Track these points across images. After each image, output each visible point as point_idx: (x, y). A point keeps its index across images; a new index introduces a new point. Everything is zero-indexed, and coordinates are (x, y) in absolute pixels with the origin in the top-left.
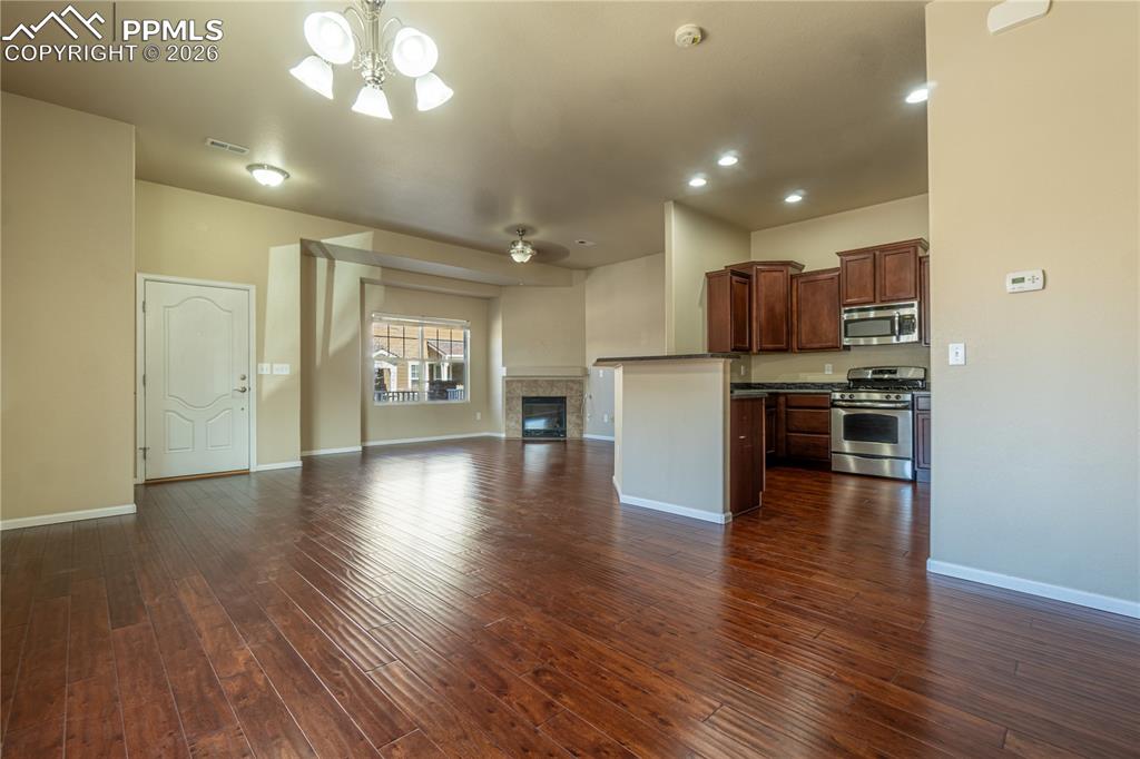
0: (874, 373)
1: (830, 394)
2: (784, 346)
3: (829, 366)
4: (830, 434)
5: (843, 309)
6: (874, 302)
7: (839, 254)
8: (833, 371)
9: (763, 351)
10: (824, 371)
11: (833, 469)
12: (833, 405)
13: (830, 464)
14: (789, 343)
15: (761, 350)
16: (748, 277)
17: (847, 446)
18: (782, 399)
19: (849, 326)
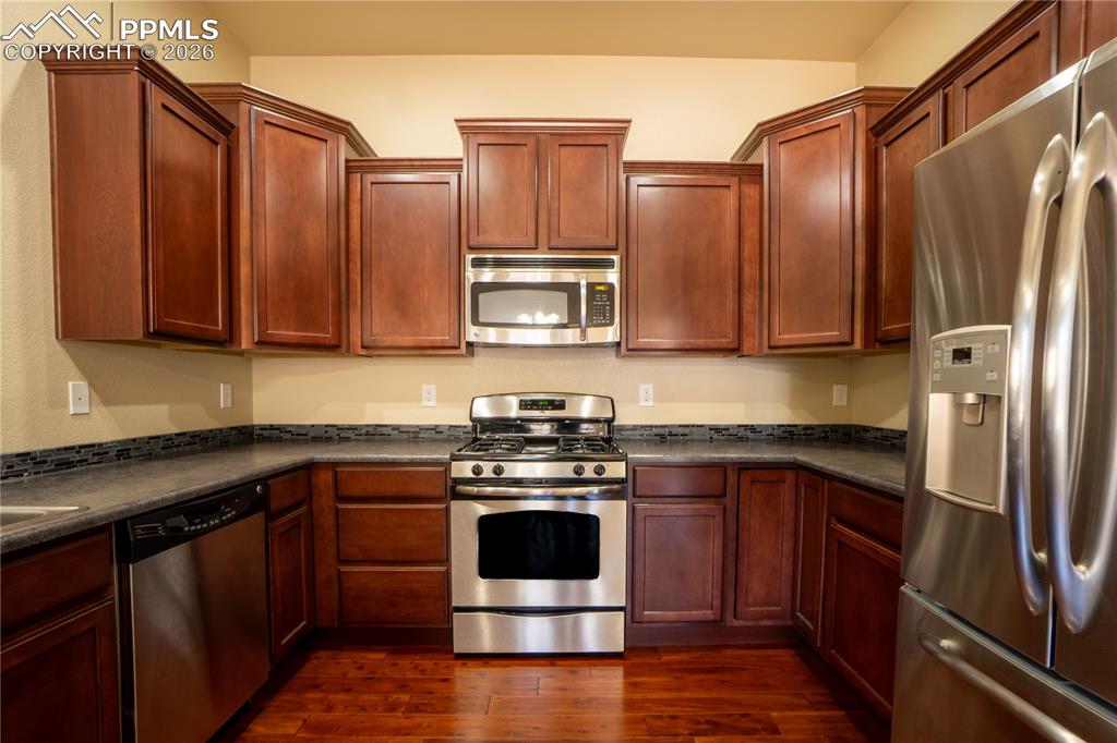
0: (524, 405)
1: (447, 466)
2: (327, 336)
3: (429, 389)
4: (446, 560)
5: (470, 257)
6: (535, 248)
7: (456, 121)
8: (439, 400)
9: (269, 345)
10: (419, 399)
11: (458, 648)
12: (456, 491)
13: (447, 635)
14: (341, 327)
15: (260, 343)
16: (227, 129)
17: (483, 591)
18: (324, 478)
19: (482, 297)
